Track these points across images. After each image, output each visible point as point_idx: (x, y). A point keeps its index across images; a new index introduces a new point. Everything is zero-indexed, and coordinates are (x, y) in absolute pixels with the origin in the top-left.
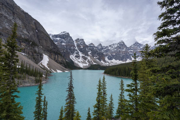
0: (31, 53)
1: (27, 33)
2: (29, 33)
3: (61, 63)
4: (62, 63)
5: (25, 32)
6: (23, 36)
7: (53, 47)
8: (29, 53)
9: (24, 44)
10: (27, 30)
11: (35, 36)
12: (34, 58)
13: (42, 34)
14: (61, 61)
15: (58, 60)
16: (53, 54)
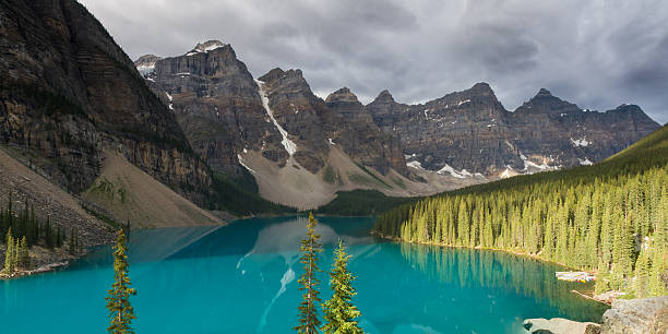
0: (46, 145)
1: (30, 59)
2: (36, 57)
3: (184, 187)
4: (191, 188)
5: (23, 55)
6: (13, 74)
7: (147, 115)
8: (38, 145)
9: (19, 107)
10: (29, 48)
11: (66, 70)
12: (63, 169)
13: (100, 59)
14: (188, 176)
15: (174, 174)
16: (148, 147)
